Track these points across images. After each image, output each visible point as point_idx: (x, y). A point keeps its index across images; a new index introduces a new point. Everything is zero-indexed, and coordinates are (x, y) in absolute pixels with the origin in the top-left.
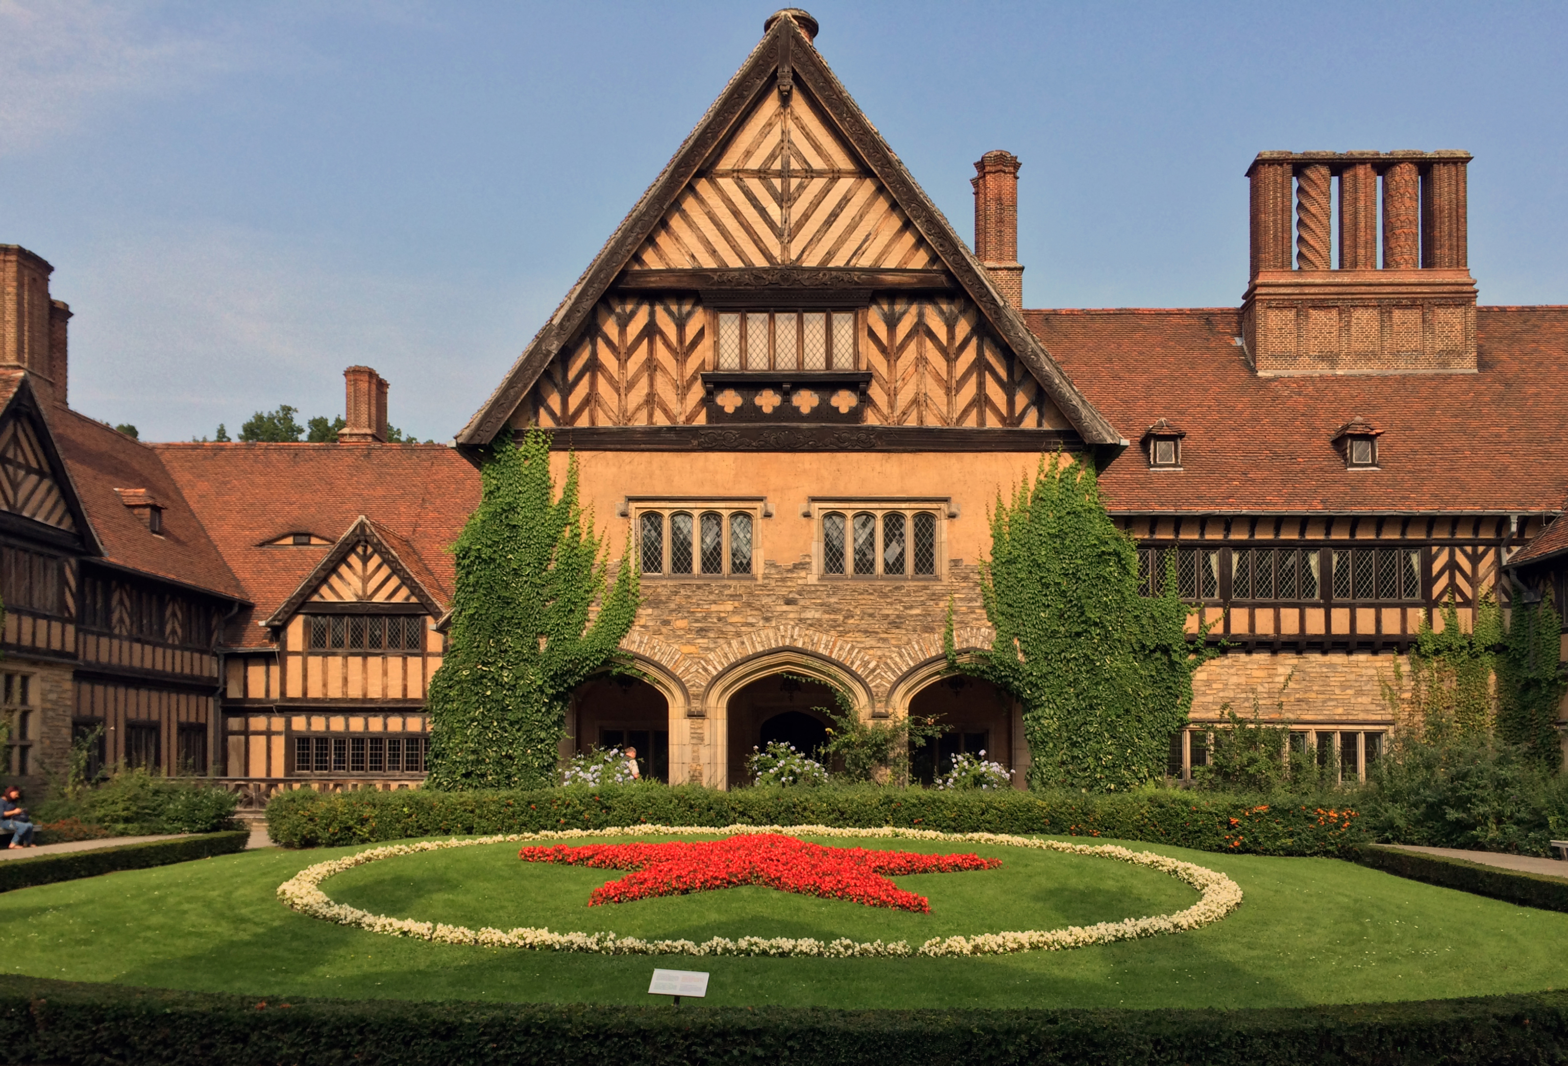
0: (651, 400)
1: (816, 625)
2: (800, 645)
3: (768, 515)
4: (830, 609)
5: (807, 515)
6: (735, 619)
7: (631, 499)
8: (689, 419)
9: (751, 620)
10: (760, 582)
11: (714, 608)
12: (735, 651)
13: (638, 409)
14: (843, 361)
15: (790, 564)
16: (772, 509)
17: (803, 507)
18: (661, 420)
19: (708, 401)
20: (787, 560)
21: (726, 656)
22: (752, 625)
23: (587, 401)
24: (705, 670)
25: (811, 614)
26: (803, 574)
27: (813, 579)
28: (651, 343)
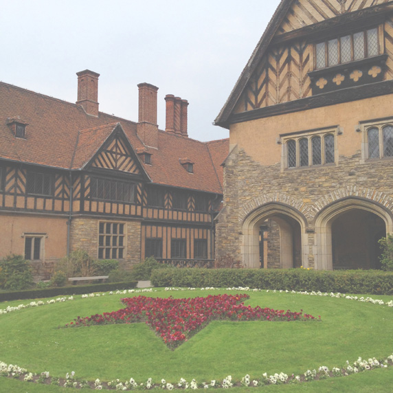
0: (289, 90)
1: (364, 184)
2: (357, 195)
3: (340, 133)
4: (371, 176)
5: (358, 131)
6: (326, 184)
7: (281, 136)
8: (304, 95)
9: (333, 184)
10: (337, 166)
11: (317, 180)
12: (327, 200)
13: (284, 95)
14: (373, 52)
15: (351, 156)
16: (342, 130)
17: (357, 127)
18: (293, 98)
19: (313, 86)
20: (349, 154)
21: (323, 203)
22: (334, 187)
23: (264, 96)
24: (314, 210)
25: (362, 179)
26: (357, 159)
27: (362, 162)
28: (289, 65)
